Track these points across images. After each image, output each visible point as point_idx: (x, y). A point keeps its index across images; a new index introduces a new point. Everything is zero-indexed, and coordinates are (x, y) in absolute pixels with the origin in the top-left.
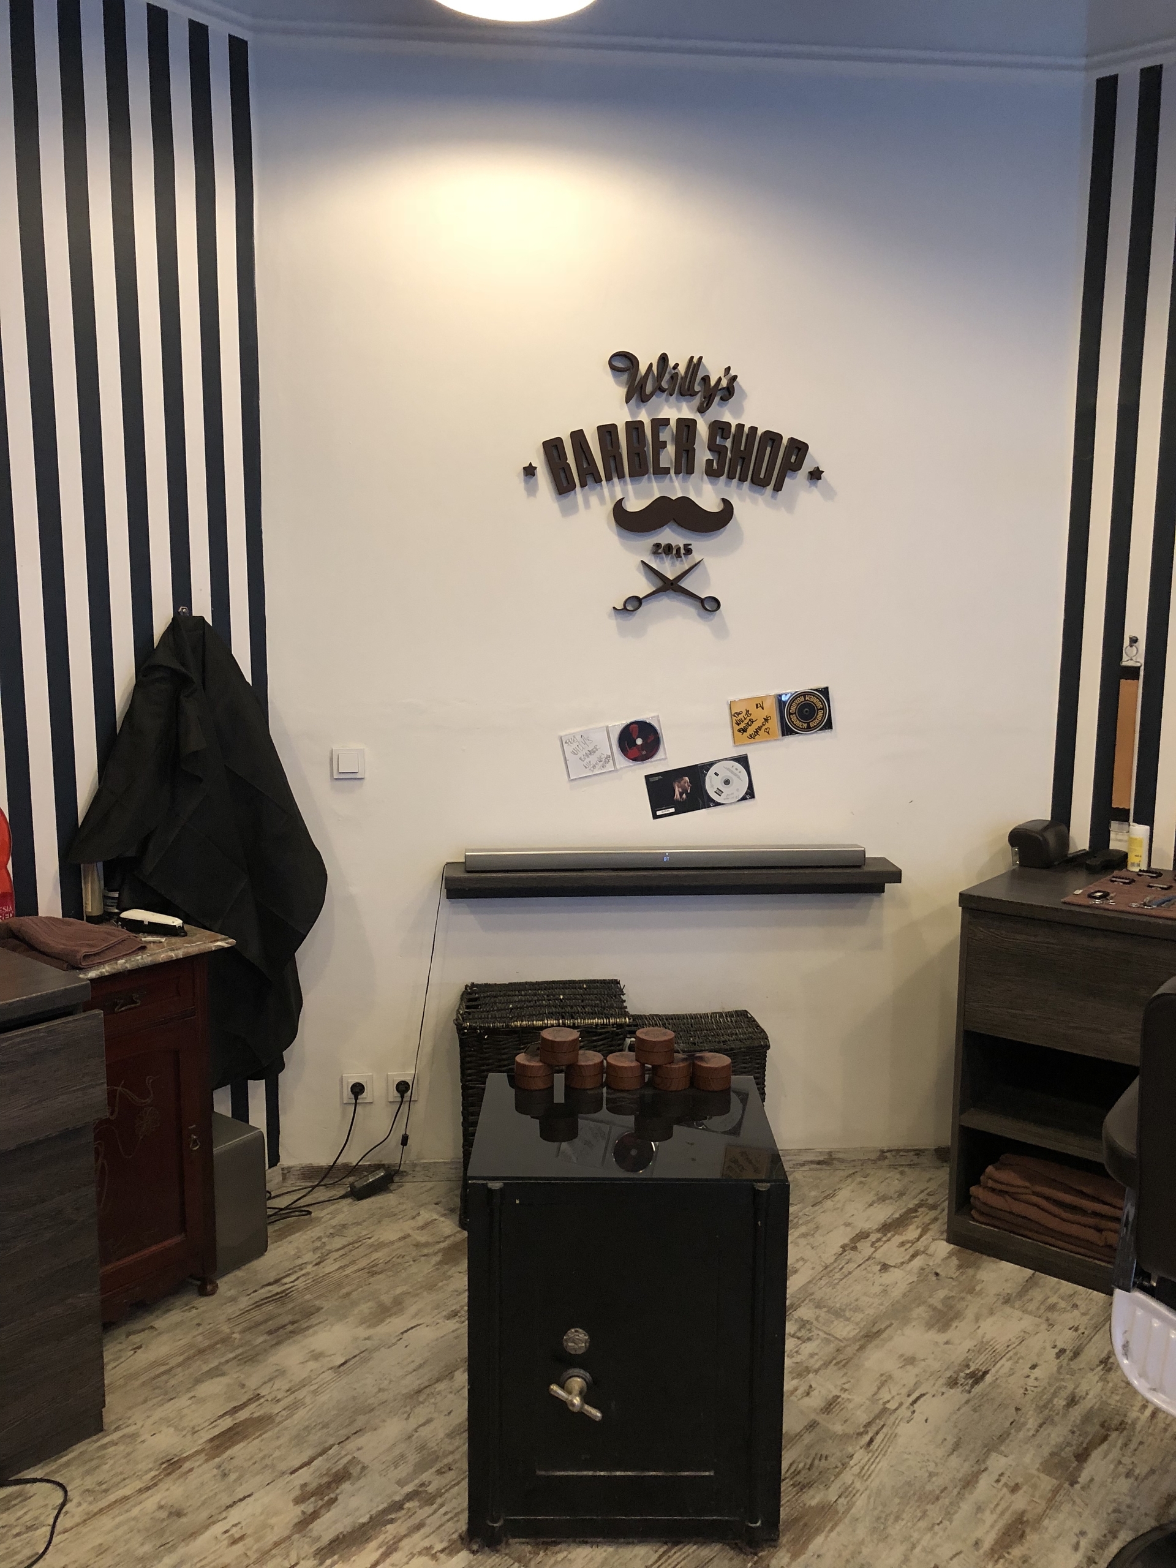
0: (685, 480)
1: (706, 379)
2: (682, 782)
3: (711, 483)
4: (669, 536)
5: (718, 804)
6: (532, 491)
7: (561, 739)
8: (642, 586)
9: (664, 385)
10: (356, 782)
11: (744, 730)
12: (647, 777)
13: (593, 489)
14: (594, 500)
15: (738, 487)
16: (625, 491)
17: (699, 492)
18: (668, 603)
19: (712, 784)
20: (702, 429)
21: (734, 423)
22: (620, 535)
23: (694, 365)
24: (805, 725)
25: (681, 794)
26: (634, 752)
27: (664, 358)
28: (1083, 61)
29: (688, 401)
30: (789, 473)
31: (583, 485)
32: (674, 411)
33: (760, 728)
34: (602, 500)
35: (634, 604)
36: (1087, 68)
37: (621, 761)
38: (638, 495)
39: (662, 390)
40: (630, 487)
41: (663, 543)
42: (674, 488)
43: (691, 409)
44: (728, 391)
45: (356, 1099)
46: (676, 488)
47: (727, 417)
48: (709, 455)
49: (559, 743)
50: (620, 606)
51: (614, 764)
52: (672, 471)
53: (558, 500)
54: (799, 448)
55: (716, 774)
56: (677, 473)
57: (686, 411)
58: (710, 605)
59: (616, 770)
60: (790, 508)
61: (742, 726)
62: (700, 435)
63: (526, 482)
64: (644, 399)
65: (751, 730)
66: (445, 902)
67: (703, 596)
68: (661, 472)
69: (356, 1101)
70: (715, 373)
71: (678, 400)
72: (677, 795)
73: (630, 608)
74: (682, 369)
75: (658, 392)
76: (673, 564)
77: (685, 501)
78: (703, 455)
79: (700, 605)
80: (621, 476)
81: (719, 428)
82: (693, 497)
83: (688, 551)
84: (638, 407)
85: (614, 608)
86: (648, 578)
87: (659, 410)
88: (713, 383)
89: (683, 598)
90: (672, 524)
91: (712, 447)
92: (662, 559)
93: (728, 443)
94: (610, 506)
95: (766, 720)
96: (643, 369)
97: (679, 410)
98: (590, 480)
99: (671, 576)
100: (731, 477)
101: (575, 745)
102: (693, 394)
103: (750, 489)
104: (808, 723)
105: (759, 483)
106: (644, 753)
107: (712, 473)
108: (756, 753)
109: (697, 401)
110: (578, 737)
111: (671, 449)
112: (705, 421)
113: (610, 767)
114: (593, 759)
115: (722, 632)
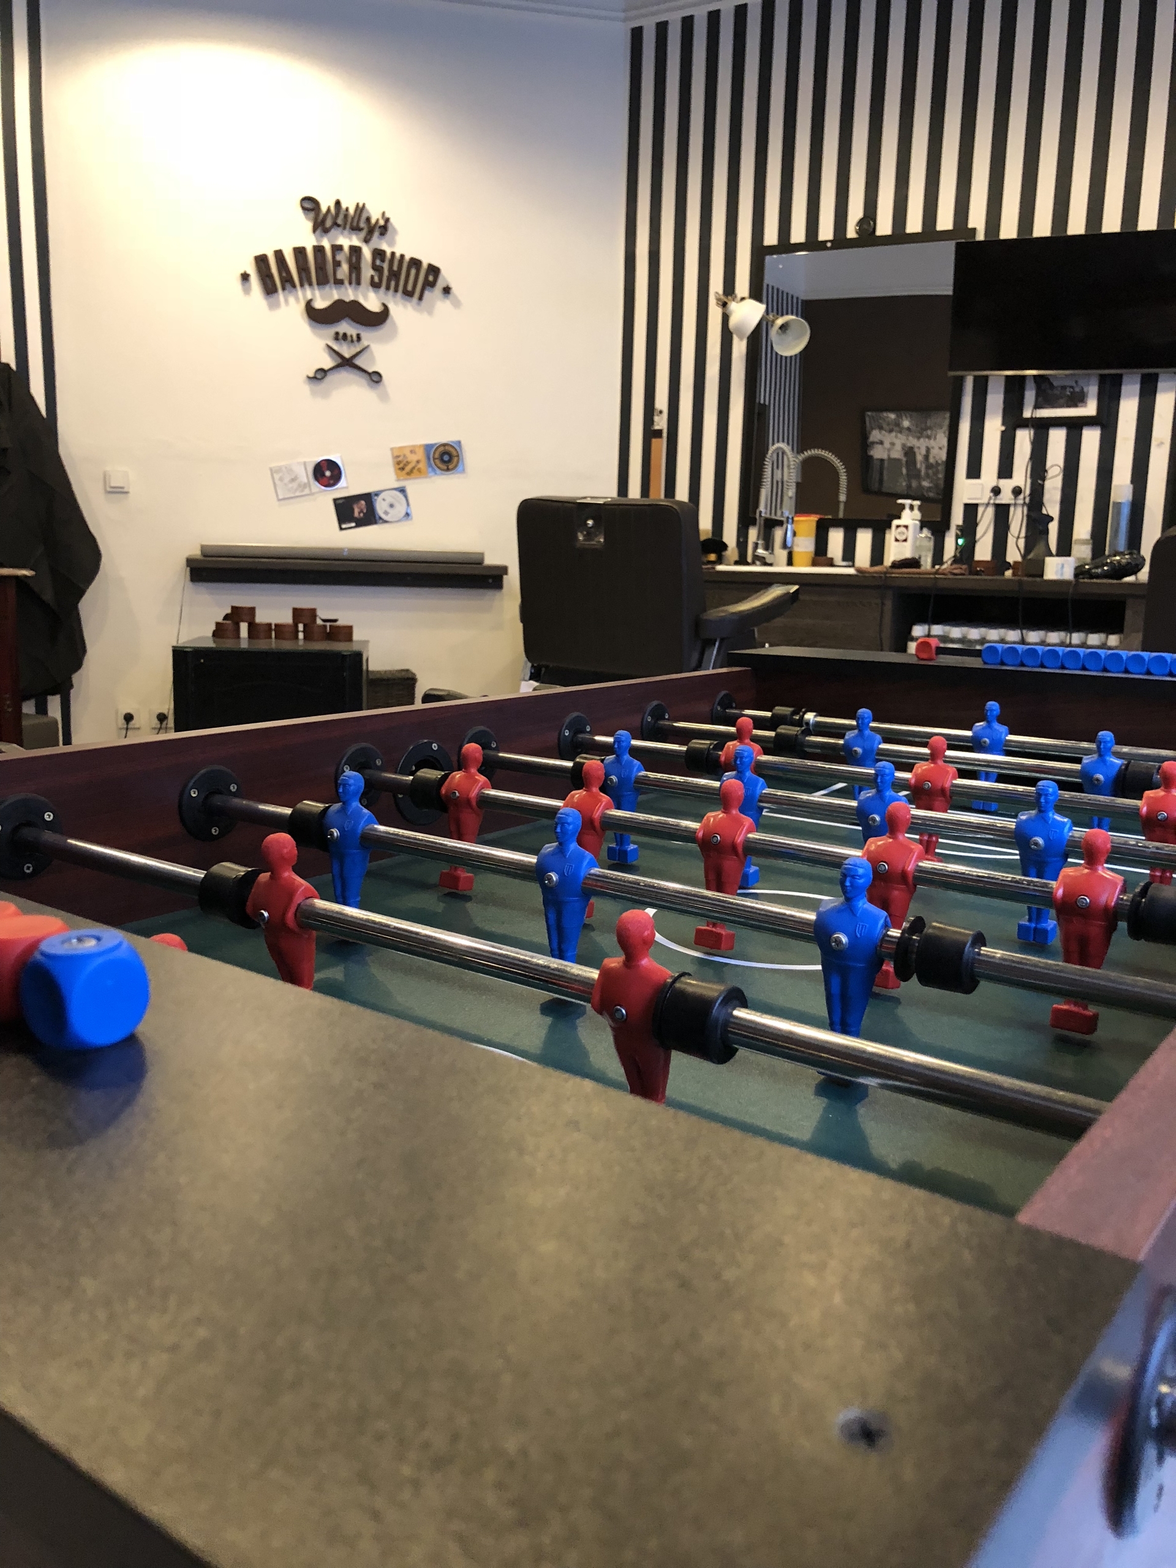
0: (356, 289)
1: (368, 219)
2: (359, 505)
3: (375, 292)
4: (346, 327)
5: (386, 522)
6: (247, 291)
7: (271, 470)
8: (328, 362)
9: (340, 221)
10: (122, 496)
11: (403, 469)
12: (335, 500)
13: (290, 292)
14: (292, 299)
15: (394, 296)
16: (313, 294)
17: (366, 297)
18: (345, 375)
19: (380, 507)
20: (367, 253)
21: (388, 252)
22: (310, 325)
23: (360, 209)
24: (446, 468)
25: (359, 513)
26: (325, 480)
27: (338, 203)
28: (622, 15)
29: (356, 234)
30: (428, 288)
31: (284, 289)
32: (347, 241)
33: (413, 468)
34: (297, 299)
35: (320, 375)
36: (625, 20)
37: (316, 486)
38: (323, 298)
39: (339, 226)
40: (317, 293)
41: (341, 332)
42: (348, 295)
43: (359, 239)
44: (384, 228)
45: (127, 724)
46: (349, 294)
47: (384, 246)
48: (372, 272)
49: (269, 472)
50: (311, 375)
51: (310, 490)
52: (346, 282)
53: (266, 299)
54: (434, 270)
55: (384, 500)
56: (350, 283)
57: (356, 241)
58: (375, 378)
59: (312, 494)
60: (430, 312)
61: (401, 465)
62: (365, 258)
63: (243, 285)
64: (326, 231)
65: (408, 468)
66: (189, 584)
67: (370, 370)
68: (339, 282)
69: (127, 726)
70: (375, 216)
71: (350, 233)
72: (356, 514)
73: (319, 376)
74: (352, 211)
75: (335, 227)
76: (349, 348)
77: (355, 304)
78: (367, 272)
79: (368, 378)
80: (310, 284)
81: (378, 254)
82: (362, 301)
83: (359, 337)
84: (322, 236)
85: (309, 377)
86: (331, 356)
87: (336, 238)
88: (373, 221)
89: (356, 371)
90: (347, 319)
91: (375, 267)
92: (341, 344)
93: (386, 266)
94: (303, 304)
95: (418, 462)
96: (324, 209)
97: (350, 239)
98: (288, 285)
99: (347, 355)
100: (388, 288)
101: (280, 474)
102: (360, 230)
103: (403, 298)
104: (448, 466)
105: (408, 294)
106: (332, 482)
107: (375, 285)
108: (412, 486)
109: (363, 234)
110: (284, 469)
111: (345, 266)
112: (369, 248)
113: (307, 491)
114: (295, 485)
115: (384, 397)
